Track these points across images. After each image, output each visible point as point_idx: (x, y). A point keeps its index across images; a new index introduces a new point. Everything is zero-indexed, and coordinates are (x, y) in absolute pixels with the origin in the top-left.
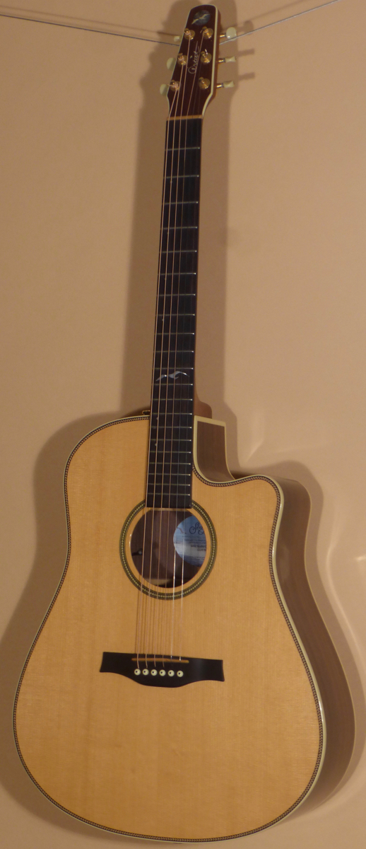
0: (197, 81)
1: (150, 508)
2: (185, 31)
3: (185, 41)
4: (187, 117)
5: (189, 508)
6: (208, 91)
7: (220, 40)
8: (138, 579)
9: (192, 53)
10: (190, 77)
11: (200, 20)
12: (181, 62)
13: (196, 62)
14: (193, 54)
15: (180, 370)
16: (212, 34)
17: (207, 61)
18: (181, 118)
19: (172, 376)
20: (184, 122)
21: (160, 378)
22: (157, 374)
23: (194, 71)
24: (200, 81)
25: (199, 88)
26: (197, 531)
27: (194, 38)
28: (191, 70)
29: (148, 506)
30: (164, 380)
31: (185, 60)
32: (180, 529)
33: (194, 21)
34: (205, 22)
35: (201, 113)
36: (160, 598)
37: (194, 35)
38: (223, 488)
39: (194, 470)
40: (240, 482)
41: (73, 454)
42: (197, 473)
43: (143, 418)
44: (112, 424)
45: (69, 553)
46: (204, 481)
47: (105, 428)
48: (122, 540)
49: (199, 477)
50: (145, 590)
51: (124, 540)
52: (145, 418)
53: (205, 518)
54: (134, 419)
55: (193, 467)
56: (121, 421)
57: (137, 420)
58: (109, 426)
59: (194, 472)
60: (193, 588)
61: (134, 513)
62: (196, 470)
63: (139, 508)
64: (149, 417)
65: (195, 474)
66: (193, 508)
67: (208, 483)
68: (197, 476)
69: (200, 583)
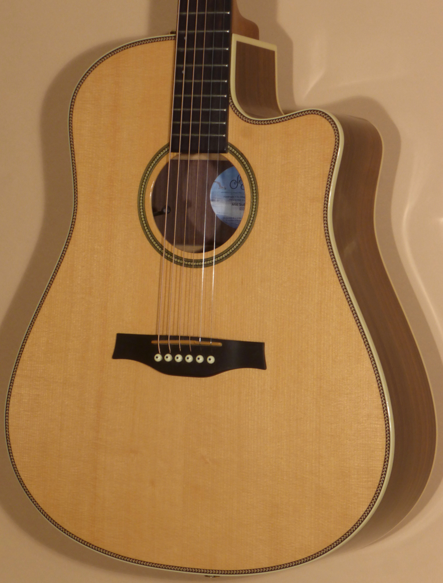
1: (175, 154)
5: (225, 152)
29: (173, 151)
32: (219, 183)
38: (267, 126)
39: (231, 103)
40: (288, 117)
41: (79, 86)
42: (234, 108)
43: (167, 38)
44: (129, 47)
45: (75, 211)
46: (244, 118)
47: (120, 51)
48: (141, 194)
49: (238, 113)
50: (169, 256)
51: (143, 194)
52: (170, 38)
53: (244, 165)
54: (157, 40)
55: (230, 101)
56: (141, 42)
57: (160, 41)
58: (125, 49)
59: (231, 106)
60: (228, 253)
61: (156, 160)
62: (233, 104)
63: (162, 153)
64: (175, 37)
65: (232, 109)
66: (229, 153)
67: (249, 121)
68: (234, 111)
69: (237, 247)
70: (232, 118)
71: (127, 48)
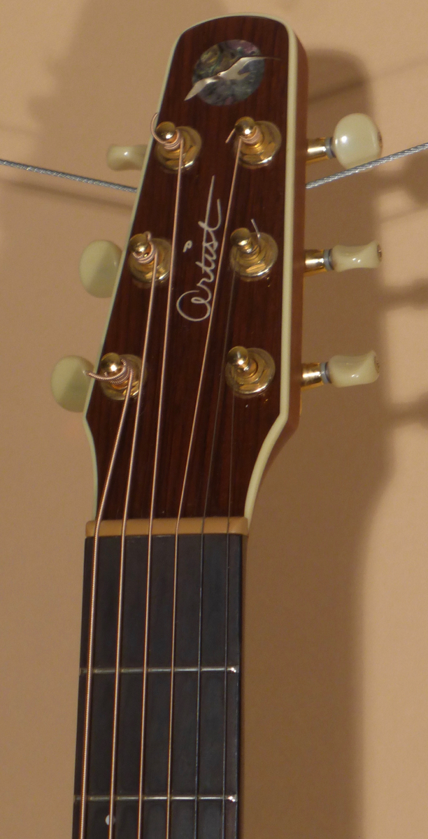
0: (220, 359)
2: (161, 133)
3: (158, 171)
4: (178, 527)
6: (266, 407)
7: (309, 170)
9: (190, 230)
10: (185, 336)
11: (222, 82)
12: (147, 267)
13: (208, 268)
14: (197, 235)
16: (275, 146)
17: (260, 269)
18: (151, 527)
20: (163, 543)
23: (201, 310)
24: (233, 359)
25: (227, 389)
27: (199, 160)
28: (186, 305)
31: (162, 260)
33: (197, 88)
34: (243, 91)
35: (239, 511)
37: (195, 150)
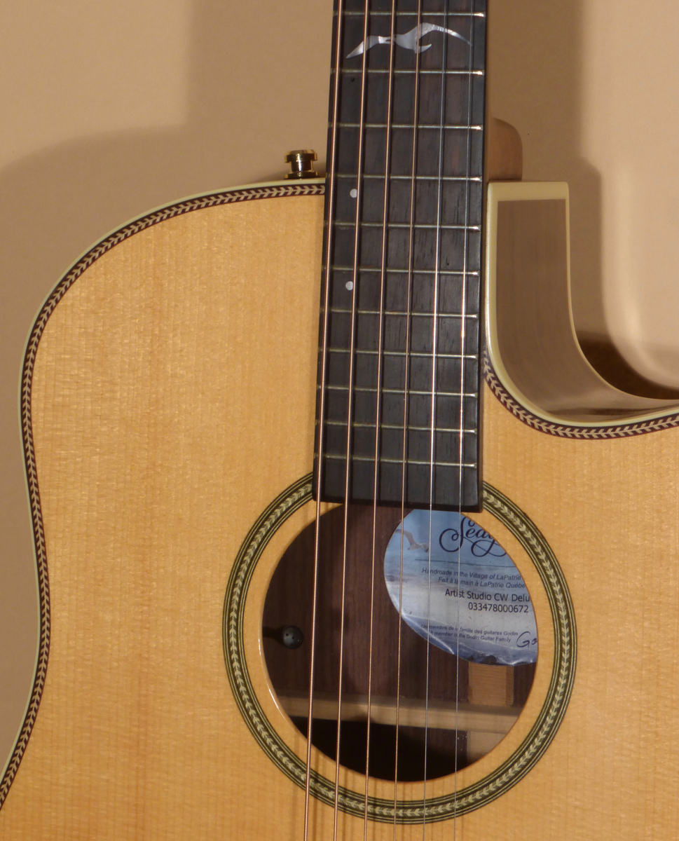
1: (331, 505)
5: (476, 509)
8: (292, 748)
15: (438, 21)
19: (408, 40)
21: (361, 49)
22: (347, 33)
26: (467, 543)
29: (325, 498)
30: (376, 54)
32: (410, 537)
36: (374, 817)
38: (596, 443)
39: (490, 376)
40: (660, 423)
41: (48, 309)
42: (498, 389)
43: (299, 190)
44: (188, 209)
45: (45, 649)
46: (528, 417)
47: (162, 220)
48: (230, 610)
49: (509, 401)
50: (319, 788)
51: (237, 612)
52: (307, 190)
53: (532, 547)
54: (268, 192)
55: (486, 368)
56: (221, 197)
57: (277, 196)
58: (176, 214)
59: (489, 383)
60: (492, 788)
61: (273, 518)
62: (496, 378)
63: (290, 501)
64: (327, 185)
65: (494, 390)
66: (484, 511)
67: (543, 425)
68: (499, 397)
69: (517, 773)
70: (494, 415)
71: (184, 212)
